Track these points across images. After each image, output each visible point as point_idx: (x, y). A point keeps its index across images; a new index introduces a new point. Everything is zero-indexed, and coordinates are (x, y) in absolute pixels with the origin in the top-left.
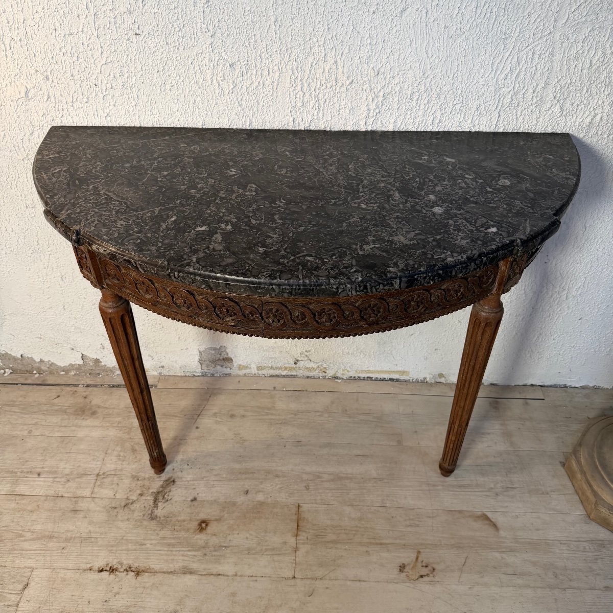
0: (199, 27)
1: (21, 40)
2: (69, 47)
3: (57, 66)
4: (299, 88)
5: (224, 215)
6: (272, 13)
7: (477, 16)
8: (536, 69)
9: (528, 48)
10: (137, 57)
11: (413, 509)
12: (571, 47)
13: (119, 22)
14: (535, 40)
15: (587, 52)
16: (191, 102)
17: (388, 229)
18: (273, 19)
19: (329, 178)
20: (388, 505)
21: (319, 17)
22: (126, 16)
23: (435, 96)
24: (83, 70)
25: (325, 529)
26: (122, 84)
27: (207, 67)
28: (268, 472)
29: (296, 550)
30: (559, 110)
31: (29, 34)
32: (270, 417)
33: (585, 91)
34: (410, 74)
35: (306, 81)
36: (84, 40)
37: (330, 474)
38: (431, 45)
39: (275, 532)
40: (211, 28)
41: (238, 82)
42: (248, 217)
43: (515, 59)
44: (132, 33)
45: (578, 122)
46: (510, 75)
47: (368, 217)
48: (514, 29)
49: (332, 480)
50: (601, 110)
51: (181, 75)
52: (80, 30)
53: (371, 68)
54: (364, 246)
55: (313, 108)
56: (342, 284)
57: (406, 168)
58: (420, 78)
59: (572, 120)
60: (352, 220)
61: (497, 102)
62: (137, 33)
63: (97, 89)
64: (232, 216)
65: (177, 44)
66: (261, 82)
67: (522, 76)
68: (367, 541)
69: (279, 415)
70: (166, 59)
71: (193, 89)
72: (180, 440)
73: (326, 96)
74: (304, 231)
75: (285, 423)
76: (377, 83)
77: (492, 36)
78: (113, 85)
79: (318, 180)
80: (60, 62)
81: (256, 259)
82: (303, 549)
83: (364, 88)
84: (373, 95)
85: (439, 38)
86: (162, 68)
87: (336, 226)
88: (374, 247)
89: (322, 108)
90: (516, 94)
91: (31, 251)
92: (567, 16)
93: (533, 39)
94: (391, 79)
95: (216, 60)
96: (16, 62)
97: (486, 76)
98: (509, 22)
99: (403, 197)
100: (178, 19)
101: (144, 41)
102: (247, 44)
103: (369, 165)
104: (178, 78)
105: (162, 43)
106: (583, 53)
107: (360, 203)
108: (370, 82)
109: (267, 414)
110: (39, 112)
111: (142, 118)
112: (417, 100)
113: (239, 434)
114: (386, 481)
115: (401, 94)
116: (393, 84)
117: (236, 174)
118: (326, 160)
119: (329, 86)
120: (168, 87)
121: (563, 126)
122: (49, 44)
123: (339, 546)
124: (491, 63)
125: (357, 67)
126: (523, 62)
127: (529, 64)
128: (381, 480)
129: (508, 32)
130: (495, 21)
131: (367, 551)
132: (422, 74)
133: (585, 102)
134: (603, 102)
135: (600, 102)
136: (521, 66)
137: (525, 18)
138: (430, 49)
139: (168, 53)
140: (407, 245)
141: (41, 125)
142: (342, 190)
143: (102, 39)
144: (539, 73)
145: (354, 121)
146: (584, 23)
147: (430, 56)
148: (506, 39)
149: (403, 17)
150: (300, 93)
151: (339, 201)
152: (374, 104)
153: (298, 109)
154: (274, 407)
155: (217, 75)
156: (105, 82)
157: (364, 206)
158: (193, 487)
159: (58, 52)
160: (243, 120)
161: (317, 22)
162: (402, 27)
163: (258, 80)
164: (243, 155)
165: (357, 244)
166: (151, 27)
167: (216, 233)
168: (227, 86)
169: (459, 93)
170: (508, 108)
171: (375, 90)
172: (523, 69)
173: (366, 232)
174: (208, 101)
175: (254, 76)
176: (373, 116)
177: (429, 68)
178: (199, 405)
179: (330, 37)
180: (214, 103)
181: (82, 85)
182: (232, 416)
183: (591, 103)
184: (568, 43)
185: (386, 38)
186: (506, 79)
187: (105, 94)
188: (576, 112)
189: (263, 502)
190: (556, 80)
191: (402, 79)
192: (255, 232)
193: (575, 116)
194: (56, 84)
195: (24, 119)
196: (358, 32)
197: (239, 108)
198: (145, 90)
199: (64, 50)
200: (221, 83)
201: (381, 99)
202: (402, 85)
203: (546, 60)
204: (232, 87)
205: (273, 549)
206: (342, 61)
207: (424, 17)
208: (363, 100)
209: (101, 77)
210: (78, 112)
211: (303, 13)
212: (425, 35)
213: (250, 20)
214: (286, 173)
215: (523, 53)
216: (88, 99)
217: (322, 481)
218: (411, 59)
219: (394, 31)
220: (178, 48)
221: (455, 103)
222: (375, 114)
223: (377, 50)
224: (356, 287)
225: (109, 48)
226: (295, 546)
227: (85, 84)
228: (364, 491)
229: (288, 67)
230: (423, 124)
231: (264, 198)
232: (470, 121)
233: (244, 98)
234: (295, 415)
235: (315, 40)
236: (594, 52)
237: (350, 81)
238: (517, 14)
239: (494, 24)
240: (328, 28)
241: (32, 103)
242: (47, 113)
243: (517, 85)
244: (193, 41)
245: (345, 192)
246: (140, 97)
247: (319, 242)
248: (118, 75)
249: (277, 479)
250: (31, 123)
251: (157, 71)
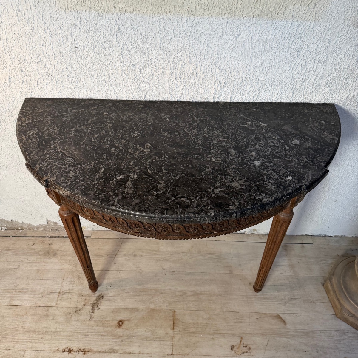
0: (114, 43)
1: (5, 50)
2: (35, 54)
3: (27, 64)
4: (174, 78)
5: (132, 167)
6: (158, 36)
7: (282, 39)
8: (316, 68)
9: (312, 57)
10: (76, 60)
11: (239, 312)
12: (338, 56)
13: (65, 40)
14: (317, 52)
15: (347, 59)
16: (110, 85)
17: (228, 177)
18: (159, 39)
19: (193, 139)
20: (224, 310)
21: (187, 39)
22: (69, 37)
23: (255, 83)
24: (44, 67)
25: (189, 325)
26: (68, 75)
27: (119, 66)
28: (156, 291)
29: (173, 337)
30: (329, 91)
31: (10, 47)
32: (157, 256)
33: (345, 81)
34: (241, 71)
35: (179, 75)
36: (44, 50)
37: (192, 292)
38: (254, 55)
39: (161, 327)
40: (121, 44)
41: (138, 74)
42: (146, 168)
43: (304, 63)
44: (73, 47)
45: (339, 98)
46: (300, 71)
47: (217, 168)
48: (304, 46)
49: (193, 295)
50: (353, 91)
51: (103, 70)
52: (42, 44)
53: (217, 68)
54: (215, 190)
55: (182, 89)
56: (203, 217)
57: (238, 131)
58: (247, 73)
59: (336, 96)
60: (207, 170)
61: (292, 86)
62: (76, 46)
63: (53, 77)
64: (137, 168)
65: (101, 53)
66: (152, 75)
67: (308, 72)
68: (213, 332)
69: (162, 255)
70: (94, 61)
71: (111, 78)
72: (105, 271)
73: (190, 83)
74: (180, 178)
75: (165, 260)
76: (221, 76)
77: (291, 50)
78: (62, 75)
79: (186, 140)
80: (29, 62)
81: (152, 200)
82: (177, 337)
83: (213, 78)
84: (218, 83)
85: (259, 51)
86: (92, 66)
87: (198, 175)
88: (221, 191)
89: (188, 89)
90: (303, 82)
91: (15, 166)
92: (336, 40)
93: (315, 52)
94: (229, 74)
95: (124, 62)
96: (2, 62)
97: (286, 72)
98: (301, 43)
99: (237, 153)
100: (101, 38)
101: (80, 51)
102: (143, 53)
103: (216, 128)
104: (101, 72)
105: (91, 52)
106: (345, 59)
107: (211, 157)
108: (216, 75)
109: (155, 254)
110: (18, 90)
111: (80, 93)
112: (245, 85)
113: (139, 267)
114: (223, 295)
115: (235, 82)
116: (230, 77)
117: (138, 136)
118: (190, 125)
119: (192, 77)
120: (95, 77)
121: (331, 99)
122: (22, 52)
123: (197, 335)
124: (289, 65)
125: (209, 67)
126: (309, 64)
127: (312, 65)
128: (220, 295)
129: (301, 48)
130: (293, 42)
131: (213, 338)
132: (248, 71)
133: (344, 87)
134: (355, 86)
135: (353, 87)
136: (307, 67)
137: (311, 40)
138: (253, 57)
139: (95, 58)
140: (240, 189)
141: (19, 97)
142: (201, 147)
143: (55, 49)
144: (318, 70)
145: (207, 96)
146: (346, 43)
147: (253, 61)
148: (299, 52)
149: (238, 39)
150: (175, 81)
151: (199, 156)
152: (219, 87)
153: (173, 90)
154: (159, 250)
155: (125, 70)
156: (57, 74)
157: (214, 160)
158: (114, 300)
159: (28, 56)
160: (141, 95)
161: (186, 41)
162: (237, 45)
163: (150, 74)
164: (142, 121)
165: (210, 189)
166: (84, 43)
167: (128, 181)
168: (131, 77)
169: (270, 81)
170: (299, 90)
171: (220, 80)
172: (309, 68)
173: (216, 179)
174: (120, 85)
175: (147, 71)
176: (218, 94)
177: (252, 68)
178: (116, 249)
179: (193, 50)
180: (124, 86)
181: (43, 75)
182: (135, 256)
183: (348, 87)
184: (336, 54)
185: (227, 51)
186: (298, 74)
187: (57, 80)
188: (339, 92)
189: (153, 309)
190: (328, 75)
191: (236, 74)
192: (150, 179)
193: (338, 94)
194: (27, 74)
195: (8, 94)
196: (210, 47)
197: (139, 89)
198: (82, 78)
199: (32, 56)
200: (127, 75)
201: (223, 85)
202: (236, 77)
203: (323, 63)
204: (134, 77)
205: (160, 337)
206: (200, 63)
207: (250, 40)
208: (212, 85)
209: (54, 71)
210: (41, 90)
211: (177, 36)
212: (251, 50)
213: (145, 40)
214: (168, 135)
215: (309, 59)
216: (47, 83)
217: (187, 296)
218: (242, 63)
219: (232, 47)
220: (101, 55)
221: (267, 87)
222: (219, 93)
223: (222, 58)
224: (211, 219)
225: (59, 54)
226: (172, 335)
227: (45, 74)
228: (211, 302)
229: (168, 67)
230: (248, 98)
231: (155, 154)
232: (275, 97)
233: (141, 84)
234: (171, 255)
235: (184, 52)
236: (351, 59)
237: (205, 74)
238: (306, 38)
239: (292, 44)
240: (192, 45)
241: (13, 85)
242: (22, 91)
243: (305, 77)
244: (110, 51)
245: (203, 149)
246: (79, 82)
247: (188, 187)
248: (65, 70)
249: (161, 295)
250: (13, 96)
251: (88, 67)
